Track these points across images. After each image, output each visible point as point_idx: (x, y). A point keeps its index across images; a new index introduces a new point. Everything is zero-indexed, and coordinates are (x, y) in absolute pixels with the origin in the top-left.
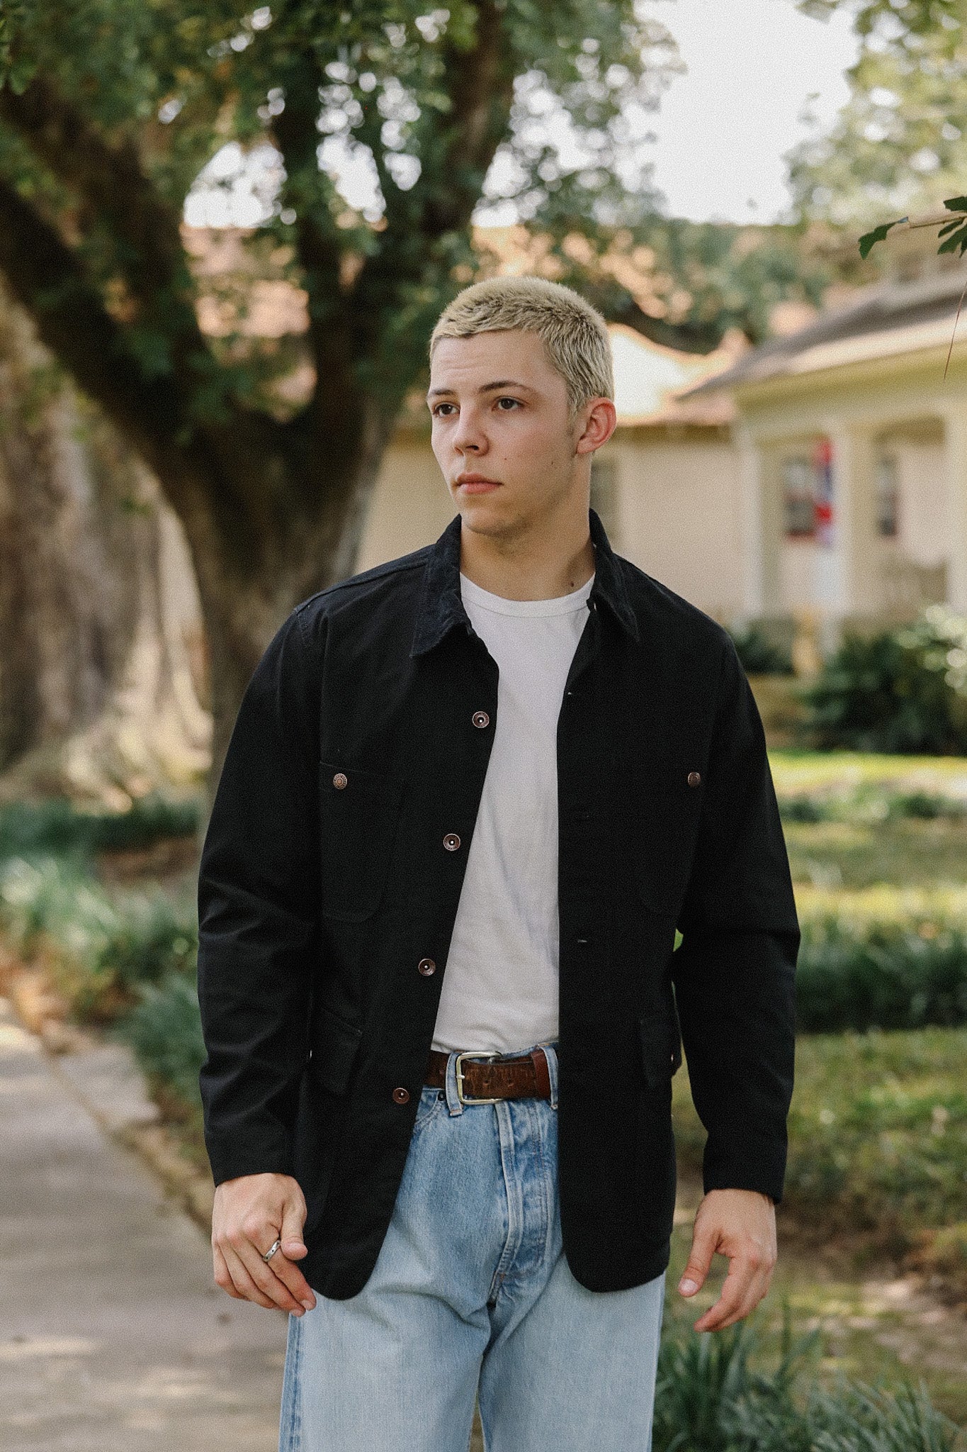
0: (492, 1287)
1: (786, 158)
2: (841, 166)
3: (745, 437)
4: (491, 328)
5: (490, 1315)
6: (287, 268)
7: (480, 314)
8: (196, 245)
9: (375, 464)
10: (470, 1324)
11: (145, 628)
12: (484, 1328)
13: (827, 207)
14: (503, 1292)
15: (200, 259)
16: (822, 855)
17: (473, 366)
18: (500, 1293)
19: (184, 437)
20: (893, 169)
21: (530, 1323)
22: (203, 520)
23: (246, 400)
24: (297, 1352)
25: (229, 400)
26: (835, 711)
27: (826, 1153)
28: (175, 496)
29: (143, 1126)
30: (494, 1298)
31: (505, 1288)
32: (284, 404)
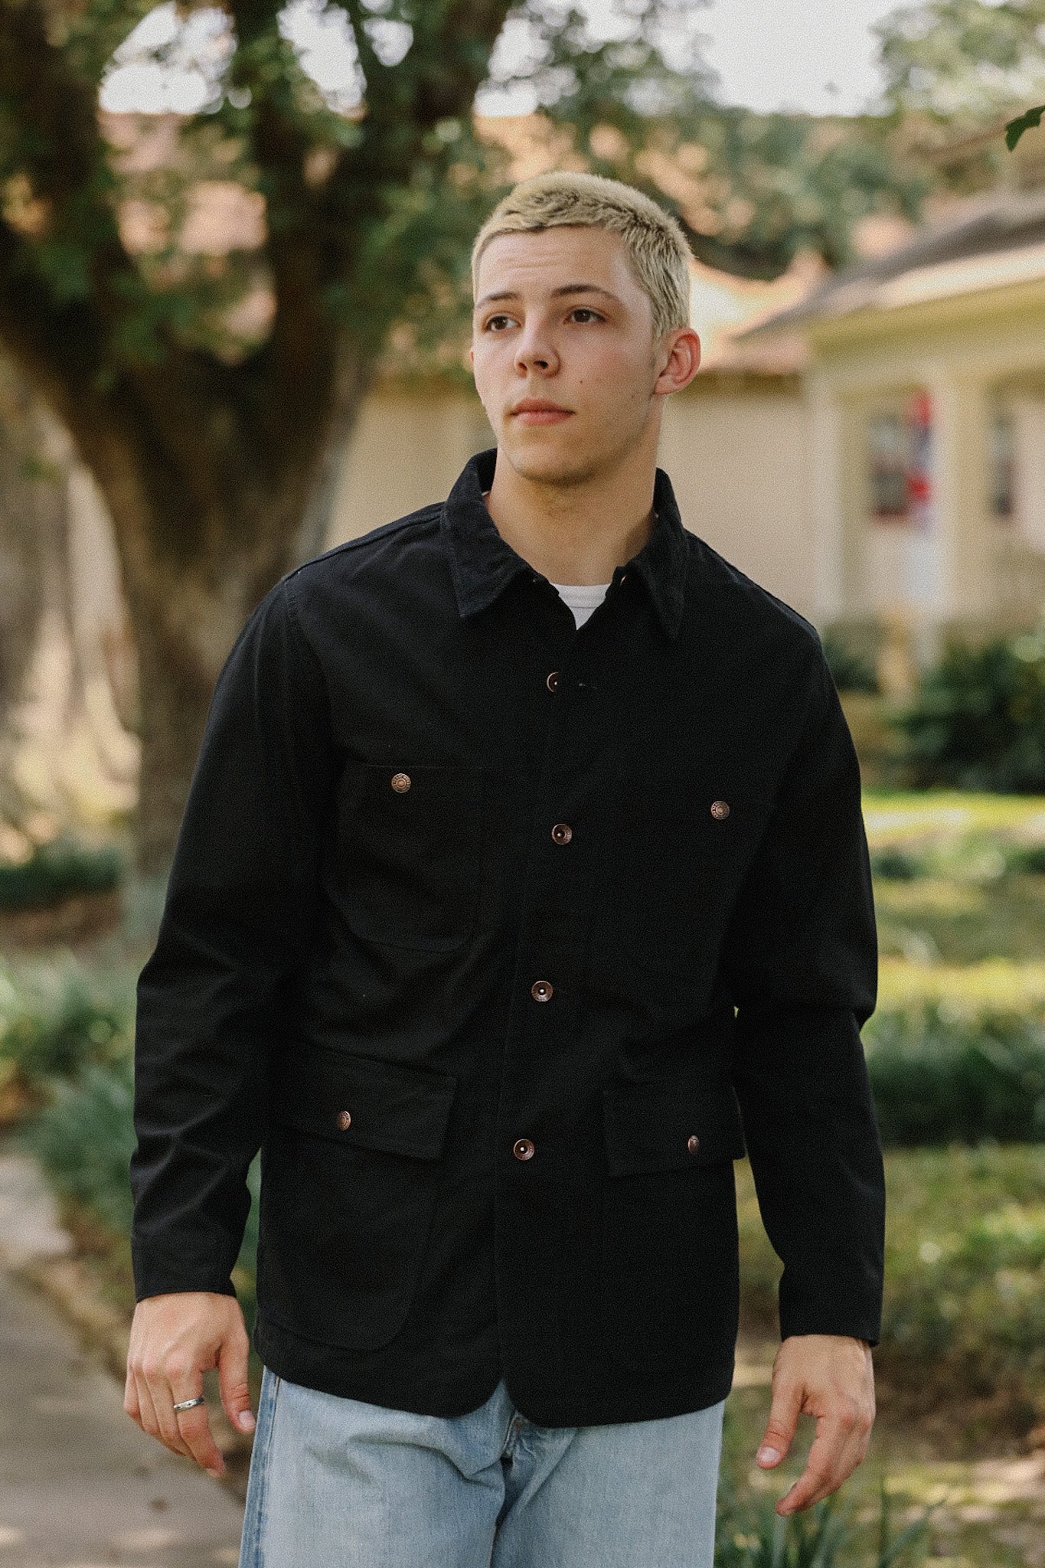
0: (508, 1439)
1: (877, 31)
2: (946, 40)
3: (821, 389)
4: (568, 221)
5: (506, 1475)
6: (236, 164)
7: (551, 206)
8: (119, 135)
9: (349, 418)
10: (477, 1483)
11: (51, 627)
12: (498, 1489)
13: (927, 92)
14: (522, 1447)
15: (127, 152)
16: (919, 922)
17: (546, 264)
18: (518, 1446)
19: (104, 380)
20: (1013, 43)
21: (557, 1484)
22: (129, 489)
23: (185, 332)
24: (260, 1514)
25: (162, 333)
26: (934, 740)
27: (928, 1297)
28: (91, 455)
29: (52, 1260)
30: (509, 1453)
31: (523, 1440)
32: (235, 340)
